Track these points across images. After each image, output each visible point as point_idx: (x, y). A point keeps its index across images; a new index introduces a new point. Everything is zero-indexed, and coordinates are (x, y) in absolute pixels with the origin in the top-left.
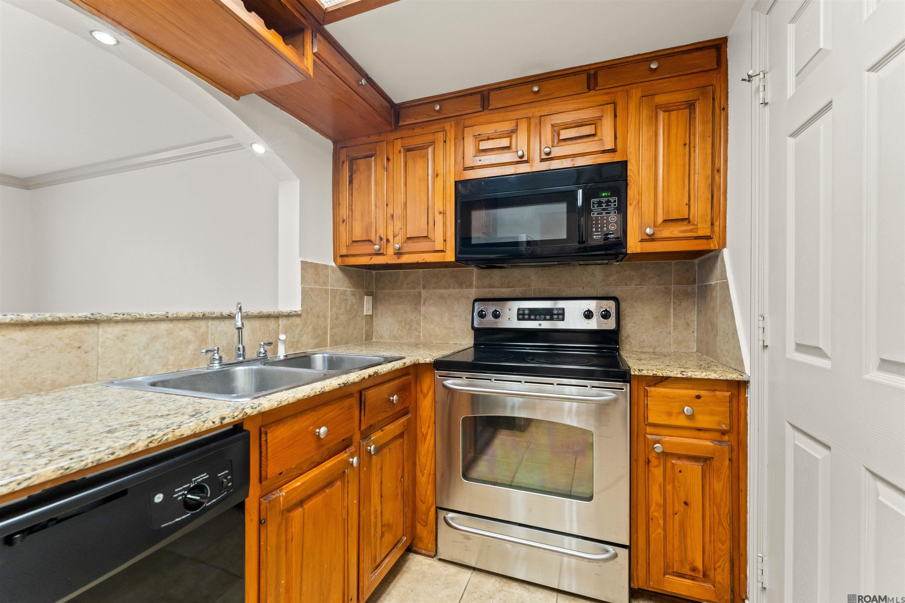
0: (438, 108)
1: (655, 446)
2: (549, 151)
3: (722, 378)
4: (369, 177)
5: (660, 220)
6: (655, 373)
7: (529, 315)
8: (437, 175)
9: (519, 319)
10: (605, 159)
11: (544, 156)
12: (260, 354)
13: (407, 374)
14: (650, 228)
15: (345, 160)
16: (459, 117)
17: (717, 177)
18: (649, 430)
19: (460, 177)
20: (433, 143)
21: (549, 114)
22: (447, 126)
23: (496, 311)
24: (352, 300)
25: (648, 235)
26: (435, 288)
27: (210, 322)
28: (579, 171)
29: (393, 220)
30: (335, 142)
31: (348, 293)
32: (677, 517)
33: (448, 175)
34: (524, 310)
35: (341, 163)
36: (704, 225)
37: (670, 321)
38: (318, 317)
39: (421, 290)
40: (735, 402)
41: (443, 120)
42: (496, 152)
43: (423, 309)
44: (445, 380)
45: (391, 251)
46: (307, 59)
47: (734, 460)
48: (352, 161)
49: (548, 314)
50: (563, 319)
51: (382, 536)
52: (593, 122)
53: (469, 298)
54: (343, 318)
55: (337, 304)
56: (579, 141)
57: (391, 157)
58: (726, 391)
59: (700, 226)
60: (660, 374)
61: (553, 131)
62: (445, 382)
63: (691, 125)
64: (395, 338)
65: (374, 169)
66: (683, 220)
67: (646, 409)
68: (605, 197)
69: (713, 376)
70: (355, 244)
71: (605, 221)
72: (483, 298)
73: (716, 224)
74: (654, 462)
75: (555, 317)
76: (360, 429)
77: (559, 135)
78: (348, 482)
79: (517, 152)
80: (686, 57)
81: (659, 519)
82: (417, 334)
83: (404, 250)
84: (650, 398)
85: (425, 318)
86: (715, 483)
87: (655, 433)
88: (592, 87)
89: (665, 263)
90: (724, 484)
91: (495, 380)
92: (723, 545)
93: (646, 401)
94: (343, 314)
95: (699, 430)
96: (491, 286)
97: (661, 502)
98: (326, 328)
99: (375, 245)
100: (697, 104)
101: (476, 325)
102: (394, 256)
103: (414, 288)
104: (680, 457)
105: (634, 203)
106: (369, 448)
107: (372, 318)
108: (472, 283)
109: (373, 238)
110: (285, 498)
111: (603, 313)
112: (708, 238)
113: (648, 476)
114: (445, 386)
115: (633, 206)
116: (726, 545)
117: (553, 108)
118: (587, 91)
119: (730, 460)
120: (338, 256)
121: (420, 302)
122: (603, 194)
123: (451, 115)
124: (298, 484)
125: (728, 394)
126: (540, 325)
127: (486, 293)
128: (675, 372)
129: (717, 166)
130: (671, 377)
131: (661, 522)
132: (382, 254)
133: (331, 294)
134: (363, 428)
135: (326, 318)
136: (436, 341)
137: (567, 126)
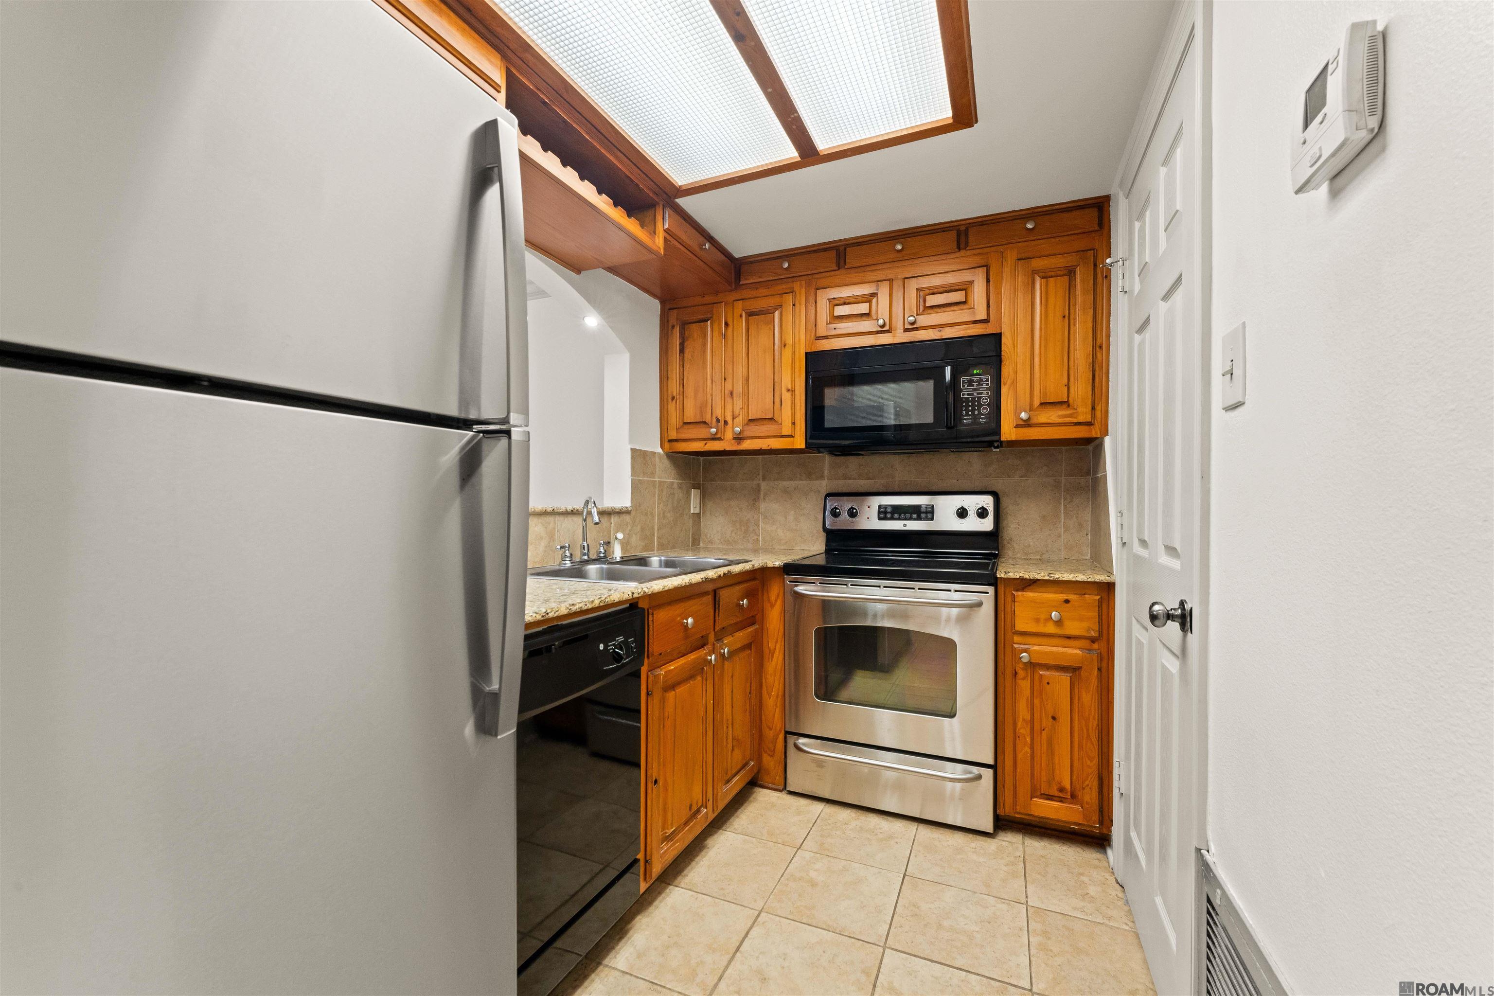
0: (786, 265)
1: (1021, 656)
2: (913, 321)
3: (1089, 580)
4: (704, 345)
5: (1037, 403)
6: (1021, 575)
7: (892, 513)
8: (785, 346)
9: (880, 519)
10: (977, 330)
11: (908, 326)
12: (600, 554)
13: (754, 579)
14: (1026, 412)
15: (675, 323)
16: (810, 277)
17: (1099, 355)
18: (1016, 639)
19: (811, 347)
20: (780, 306)
21: (914, 275)
22: (796, 286)
23: (852, 508)
24: (679, 494)
25: (1022, 420)
26: (777, 480)
27: (557, 518)
28: (948, 343)
29: (733, 398)
30: (663, 303)
31: (675, 486)
32: (1044, 732)
33: (797, 345)
34: (886, 507)
35: (670, 327)
36: (1084, 410)
37: (1060, 521)
38: (646, 514)
39: (761, 482)
40: (1104, 606)
41: (791, 279)
42: (854, 319)
43: (763, 506)
44: (797, 586)
45: (729, 435)
46: (658, 237)
47: (1104, 670)
48: (684, 325)
49: (916, 512)
50: (932, 519)
51: (733, 750)
52: (964, 287)
53: (819, 492)
54: (670, 516)
55: (664, 499)
56: (948, 309)
57: (730, 323)
58: (1096, 595)
59: (1080, 410)
60: (1026, 576)
61: (918, 296)
62: (796, 589)
63: (1071, 294)
64: (728, 542)
65: (711, 338)
66: (1061, 403)
67: (1013, 616)
68: (977, 374)
69: (1081, 577)
70: (686, 427)
71: (976, 404)
72: (836, 492)
73: (1098, 408)
74: (1021, 673)
75: (923, 515)
76: (714, 630)
77: (925, 301)
78: (706, 680)
79: (877, 319)
80: (1065, 215)
81: (1027, 737)
82: (756, 537)
83: (745, 434)
84: (1018, 603)
85: (765, 517)
86: (1084, 693)
87: (1023, 642)
88: (962, 246)
89: (1054, 449)
90: (1092, 695)
91: (851, 585)
92: (1091, 761)
93: (1013, 607)
94: (669, 512)
95: (1069, 637)
96: (846, 477)
97: (1028, 717)
98: (653, 528)
99: (712, 428)
100: (1078, 269)
101: (828, 526)
102: (733, 441)
103: (753, 480)
104: (1048, 667)
105: (1009, 382)
106: (722, 651)
107: (700, 518)
108: (823, 473)
109: (708, 419)
110: (665, 676)
111: (980, 511)
112: (1089, 424)
113: (1015, 689)
114: (796, 593)
115: (1007, 386)
116: (1094, 762)
117: (918, 271)
118: (957, 250)
119: (1099, 669)
120: (666, 441)
121: (759, 498)
122: (975, 372)
123: (801, 274)
124: (672, 668)
125: (1098, 597)
126: (905, 525)
127: (841, 485)
128: (1043, 574)
129: (1099, 342)
130: (1039, 580)
131: (1028, 739)
132: (720, 439)
133: (658, 487)
134: (717, 629)
135: (653, 516)
136: (778, 547)
137: (935, 291)
